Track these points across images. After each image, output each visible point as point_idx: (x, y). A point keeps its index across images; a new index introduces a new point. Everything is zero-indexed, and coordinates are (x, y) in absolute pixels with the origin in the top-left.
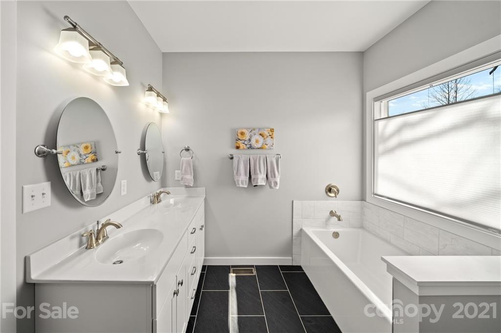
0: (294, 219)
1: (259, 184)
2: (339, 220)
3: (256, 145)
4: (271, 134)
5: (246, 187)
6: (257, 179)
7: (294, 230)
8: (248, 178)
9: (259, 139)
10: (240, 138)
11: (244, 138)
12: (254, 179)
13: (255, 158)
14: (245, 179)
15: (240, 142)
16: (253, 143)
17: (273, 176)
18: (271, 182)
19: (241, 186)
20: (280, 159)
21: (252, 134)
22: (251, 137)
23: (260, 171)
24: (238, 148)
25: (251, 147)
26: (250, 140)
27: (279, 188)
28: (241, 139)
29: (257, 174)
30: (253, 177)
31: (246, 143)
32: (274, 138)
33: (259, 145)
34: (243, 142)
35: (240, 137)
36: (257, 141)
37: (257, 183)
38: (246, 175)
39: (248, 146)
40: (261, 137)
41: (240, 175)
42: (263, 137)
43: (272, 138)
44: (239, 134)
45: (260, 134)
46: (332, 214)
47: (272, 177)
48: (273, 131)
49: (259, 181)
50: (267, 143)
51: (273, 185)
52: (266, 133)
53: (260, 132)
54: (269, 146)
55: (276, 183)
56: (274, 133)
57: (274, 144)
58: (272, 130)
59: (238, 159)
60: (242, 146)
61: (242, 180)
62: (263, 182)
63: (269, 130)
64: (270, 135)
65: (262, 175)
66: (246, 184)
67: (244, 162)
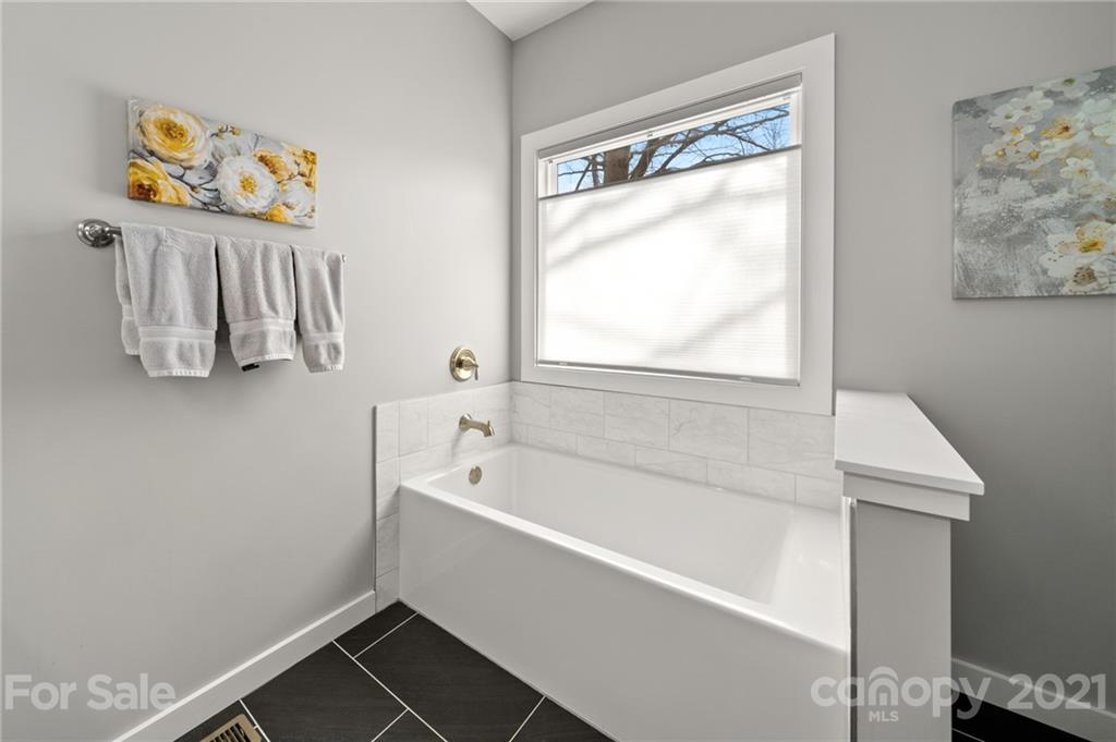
0: (378, 465)
1: (273, 356)
2: (488, 433)
3: (242, 202)
4: (304, 168)
5: (205, 373)
6: (263, 336)
7: (378, 501)
8: (212, 333)
9: (257, 174)
10: (155, 147)
11: (182, 155)
12: (245, 339)
13: (245, 252)
14: (196, 343)
15: (153, 166)
16: (230, 188)
17: (323, 323)
18: (317, 347)
19: (179, 370)
20: (342, 264)
21: (227, 151)
22: (218, 157)
23: (272, 306)
24: (143, 193)
25: (216, 206)
26: (212, 171)
27: (344, 366)
28: (162, 152)
29: (260, 316)
30: (237, 329)
31: (192, 178)
32: (317, 186)
33: (258, 204)
34: (180, 171)
35: (156, 140)
36: (247, 185)
37: (262, 351)
38: (201, 319)
39: (204, 196)
40: (266, 171)
41: (171, 320)
42: (274, 172)
43: (308, 184)
44: (151, 129)
45: (262, 159)
46: (465, 424)
47: (317, 327)
48: (314, 162)
49: (271, 343)
50: (290, 201)
51: (324, 358)
52: (286, 160)
53: (261, 150)
54: (296, 212)
55: (334, 349)
56: (318, 169)
57: (316, 209)
58: (309, 157)
59: (152, 243)
60: (168, 189)
61: (181, 345)
62: (286, 347)
63: (300, 153)
64: (302, 175)
65: (281, 321)
66: (203, 361)
67: (187, 263)
